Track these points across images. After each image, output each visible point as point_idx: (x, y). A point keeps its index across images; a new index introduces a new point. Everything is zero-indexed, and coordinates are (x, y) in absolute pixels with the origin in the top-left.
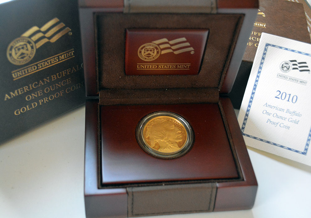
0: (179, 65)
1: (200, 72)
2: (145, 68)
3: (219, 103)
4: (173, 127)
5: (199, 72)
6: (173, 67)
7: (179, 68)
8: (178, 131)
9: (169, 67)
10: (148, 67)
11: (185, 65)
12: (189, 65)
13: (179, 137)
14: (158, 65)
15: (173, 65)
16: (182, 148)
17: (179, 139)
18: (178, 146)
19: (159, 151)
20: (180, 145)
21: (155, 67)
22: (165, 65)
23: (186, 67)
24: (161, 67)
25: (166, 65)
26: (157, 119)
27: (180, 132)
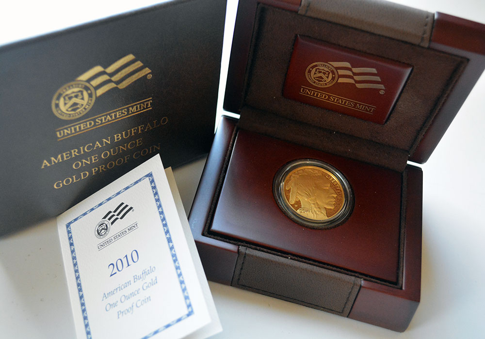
0: (360, 105)
1: (388, 123)
2: (312, 94)
3: (404, 174)
4: (328, 187)
5: (386, 122)
6: (350, 104)
7: (359, 109)
8: (333, 194)
9: (345, 102)
10: (315, 95)
11: (369, 107)
12: (373, 108)
13: (331, 203)
14: (329, 96)
15: (351, 102)
16: (331, 218)
17: (331, 205)
18: (325, 214)
19: (298, 211)
20: (329, 213)
21: (325, 97)
22: (340, 98)
23: (368, 110)
24: (334, 99)
25: (342, 99)
26: (308, 169)
27: (335, 196)
